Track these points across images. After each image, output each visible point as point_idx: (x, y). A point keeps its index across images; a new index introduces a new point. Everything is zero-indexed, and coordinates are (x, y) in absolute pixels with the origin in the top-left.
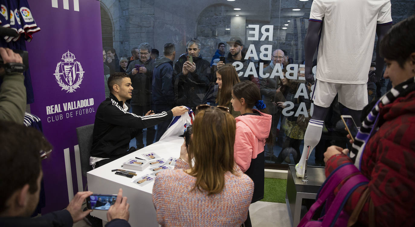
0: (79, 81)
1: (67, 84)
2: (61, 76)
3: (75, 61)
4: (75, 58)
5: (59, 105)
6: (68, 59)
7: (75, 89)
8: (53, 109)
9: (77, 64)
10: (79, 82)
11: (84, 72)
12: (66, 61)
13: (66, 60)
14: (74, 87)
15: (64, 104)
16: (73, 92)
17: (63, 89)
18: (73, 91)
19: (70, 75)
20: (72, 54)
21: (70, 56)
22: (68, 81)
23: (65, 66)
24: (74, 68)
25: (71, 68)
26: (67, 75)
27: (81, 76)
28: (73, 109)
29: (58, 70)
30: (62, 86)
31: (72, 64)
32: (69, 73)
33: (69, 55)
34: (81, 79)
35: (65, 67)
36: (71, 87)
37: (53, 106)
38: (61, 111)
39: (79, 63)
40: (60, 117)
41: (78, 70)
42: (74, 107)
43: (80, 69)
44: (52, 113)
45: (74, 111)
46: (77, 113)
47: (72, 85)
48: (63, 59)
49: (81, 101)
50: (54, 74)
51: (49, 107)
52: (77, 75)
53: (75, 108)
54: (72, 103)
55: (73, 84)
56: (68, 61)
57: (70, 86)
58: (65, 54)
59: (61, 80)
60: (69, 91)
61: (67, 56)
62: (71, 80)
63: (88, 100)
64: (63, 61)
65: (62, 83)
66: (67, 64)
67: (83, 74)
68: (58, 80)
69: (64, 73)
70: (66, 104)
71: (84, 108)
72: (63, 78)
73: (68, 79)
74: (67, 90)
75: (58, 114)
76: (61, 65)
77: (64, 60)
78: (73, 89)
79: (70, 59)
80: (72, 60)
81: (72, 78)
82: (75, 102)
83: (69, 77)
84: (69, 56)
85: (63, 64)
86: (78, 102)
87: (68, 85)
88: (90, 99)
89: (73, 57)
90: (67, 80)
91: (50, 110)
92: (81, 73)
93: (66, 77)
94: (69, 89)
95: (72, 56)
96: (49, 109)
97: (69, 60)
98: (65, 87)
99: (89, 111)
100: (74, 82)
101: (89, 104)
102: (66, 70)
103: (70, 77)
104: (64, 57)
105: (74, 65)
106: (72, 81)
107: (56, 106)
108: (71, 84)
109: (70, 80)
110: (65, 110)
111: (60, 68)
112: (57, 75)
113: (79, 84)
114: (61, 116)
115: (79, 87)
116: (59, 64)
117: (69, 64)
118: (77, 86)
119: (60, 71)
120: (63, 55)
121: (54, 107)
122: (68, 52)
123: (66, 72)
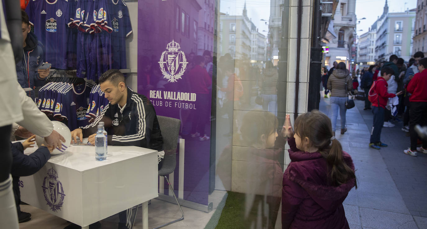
0: (181, 72)
2: (165, 64)
3: (179, 50)
4: (179, 48)
5: (160, 92)
6: (172, 48)
7: (176, 80)
9: (181, 54)
11: (188, 63)
13: (171, 50)
15: (164, 92)
16: (174, 82)
17: (165, 77)
19: (173, 64)
20: (177, 44)
21: (175, 45)
22: (171, 71)
24: (177, 58)
25: (175, 58)
26: (169, 64)
27: (184, 66)
30: (164, 74)
31: (176, 53)
32: (172, 62)
33: (173, 44)
34: (183, 69)
35: (169, 56)
36: (172, 77)
37: (155, 91)
38: (162, 98)
40: (160, 103)
41: (182, 60)
42: (173, 98)
44: (154, 97)
45: (173, 101)
46: (176, 105)
47: (174, 75)
48: (167, 48)
49: (182, 93)
52: (180, 66)
53: (175, 99)
54: (172, 92)
55: (175, 74)
56: (172, 50)
57: (171, 75)
58: (170, 44)
59: (164, 68)
60: (170, 81)
61: (171, 45)
63: (189, 94)
64: (167, 50)
65: (165, 71)
66: (171, 54)
67: (186, 65)
68: (162, 68)
69: (167, 62)
70: (167, 92)
71: (184, 102)
72: (166, 66)
73: (170, 68)
74: (169, 79)
75: (158, 100)
76: (165, 54)
77: (169, 49)
78: (175, 79)
79: (174, 49)
80: (176, 50)
81: (174, 67)
82: (175, 93)
83: (171, 66)
85: (167, 53)
86: (179, 93)
87: (170, 74)
89: (178, 46)
91: (153, 94)
92: (185, 63)
93: (168, 66)
94: (170, 78)
98: (167, 76)
99: (189, 106)
101: (190, 99)
102: (169, 59)
103: (173, 67)
104: (169, 46)
105: (178, 55)
106: (175, 71)
107: (158, 92)
108: (173, 73)
109: (172, 70)
110: (165, 98)
111: (164, 57)
112: (161, 63)
113: (181, 75)
115: (181, 78)
116: (163, 53)
117: (173, 53)
118: (178, 76)
119: (164, 60)
120: (168, 44)
121: (156, 93)
122: (173, 41)
123: (169, 61)
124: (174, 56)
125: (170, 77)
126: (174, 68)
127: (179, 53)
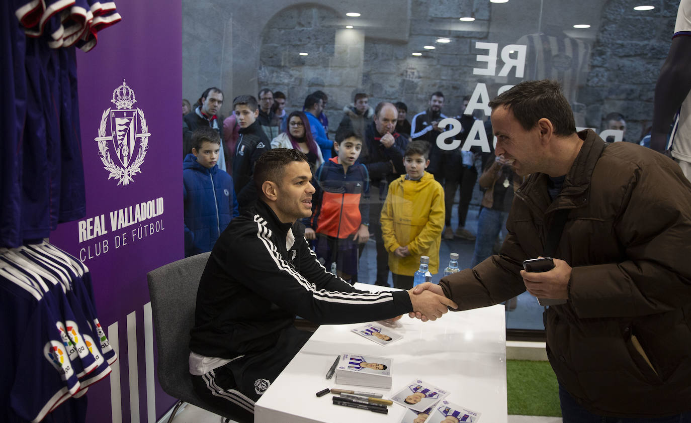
0: (139, 156)
1: (118, 163)
2: (109, 144)
3: (134, 107)
4: (134, 101)
5: (103, 216)
6: (122, 102)
7: (133, 177)
8: (92, 227)
9: (139, 115)
10: (140, 160)
11: (149, 134)
12: (119, 108)
13: (119, 105)
14: (130, 172)
15: (111, 214)
16: (128, 183)
17: (111, 175)
18: (129, 180)
19: (125, 142)
20: (130, 91)
21: (127, 94)
22: (122, 157)
23: (116, 119)
24: (132, 125)
25: (127, 124)
26: (119, 142)
27: (145, 143)
28: (127, 225)
29: (104, 129)
30: (109, 169)
31: (129, 114)
32: (124, 136)
33: (124, 91)
34: (143, 150)
35: (118, 121)
36: (126, 171)
37: (91, 219)
38: (106, 232)
39: (141, 113)
40: (104, 246)
41: (140, 131)
42: (129, 222)
43: (142, 126)
44: (90, 237)
45: (128, 229)
46: (133, 235)
47: (127, 167)
48: (113, 101)
49: (142, 204)
50: (97, 139)
51: (84, 222)
52: (138, 143)
53: (132, 223)
54: (126, 209)
55: (130, 165)
56: (123, 106)
57: (124, 168)
58: (118, 90)
59: (109, 154)
60: (122, 182)
61: (121, 94)
62: (127, 154)
63: (153, 201)
64: (114, 106)
65: (110, 161)
66: (120, 115)
67: (147, 140)
68: (104, 154)
69: (115, 137)
70: (116, 212)
71: (147, 221)
72: (111, 148)
73: (121, 151)
74: (119, 179)
75: (99, 239)
76: (109, 116)
77: (116, 103)
78: (129, 175)
79: (127, 102)
80: (130, 106)
81: (127, 148)
82: (131, 208)
83: (123, 146)
84: (125, 94)
85: (113, 114)
86: (137, 206)
87: (121, 166)
88: (157, 200)
89: (132, 97)
90: (119, 155)
91: (86, 229)
92: (145, 136)
94: (122, 176)
95: (130, 94)
96: (84, 227)
97: (125, 104)
98: (115, 172)
99: (155, 228)
100: (132, 161)
101: (156, 213)
102: (118, 128)
103: (125, 147)
104: (116, 96)
105: (133, 118)
106: (129, 156)
107: (97, 218)
108: (126, 164)
109: (124, 155)
110: (114, 229)
111: (108, 123)
112: (102, 141)
113: (140, 164)
114: (106, 243)
115: (139, 170)
116: (105, 114)
117: (125, 114)
118: (135, 169)
119: (108, 133)
120: (115, 91)
121: (92, 224)
122: (124, 83)
123: (118, 133)
124: (126, 120)
125: (122, 173)
126: (128, 151)
127: (134, 114)
